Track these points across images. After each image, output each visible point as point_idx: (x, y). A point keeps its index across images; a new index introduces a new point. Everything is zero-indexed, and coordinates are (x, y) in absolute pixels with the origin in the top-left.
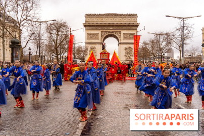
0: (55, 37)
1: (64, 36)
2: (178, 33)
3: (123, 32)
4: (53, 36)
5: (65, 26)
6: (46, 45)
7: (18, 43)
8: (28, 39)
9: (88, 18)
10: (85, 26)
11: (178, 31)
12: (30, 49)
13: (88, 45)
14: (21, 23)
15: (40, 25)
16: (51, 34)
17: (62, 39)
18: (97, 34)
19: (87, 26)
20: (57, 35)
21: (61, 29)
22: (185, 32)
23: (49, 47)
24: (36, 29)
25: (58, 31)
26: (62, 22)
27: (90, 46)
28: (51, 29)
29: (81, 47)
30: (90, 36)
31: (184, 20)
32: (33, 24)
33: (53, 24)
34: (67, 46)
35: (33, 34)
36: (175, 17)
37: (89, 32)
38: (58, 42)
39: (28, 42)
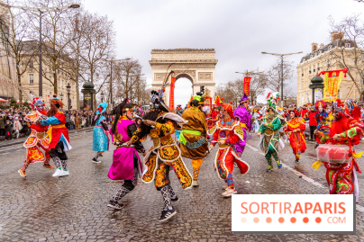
3: (198, 71)
9: (155, 55)
10: (152, 65)
11: (275, 70)
19: (154, 63)
22: (284, 71)
31: (284, 57)
37: (157, 72)
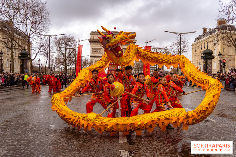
0: (63, 50)
1: (72, 50)
2: (176, 47)
4: (62, 49)
5: (72, 41)
6: (56, 58)
7: (28, 55)
8: (37, 51)
9: (93, 35)
10: (90, 42)
11: (175, 45)
12: (39, 61)
13: (93, 58)
14: (30, 35)
15: (49, 38)
16: (60, 47)
17: (70, 52)
18: (100, 49)
19: (92, 42)
20: (66, 48)
21: (69, 43)
22: (182, 46)
23: (58, 59)
24: (45, 42)
25: (66, 45)
26: (70, 37)
27: (95, 59)
28: (60, 43)
29: (87, 60)
30: (94, 50)
31: (181, 35)
32: (43, 37)
33: (62, 38)
34: (74, 58)
35: (42, 46)
36: (174, 33)
37: (94, 47)
38: (67, 55)
39: (37, 54)
